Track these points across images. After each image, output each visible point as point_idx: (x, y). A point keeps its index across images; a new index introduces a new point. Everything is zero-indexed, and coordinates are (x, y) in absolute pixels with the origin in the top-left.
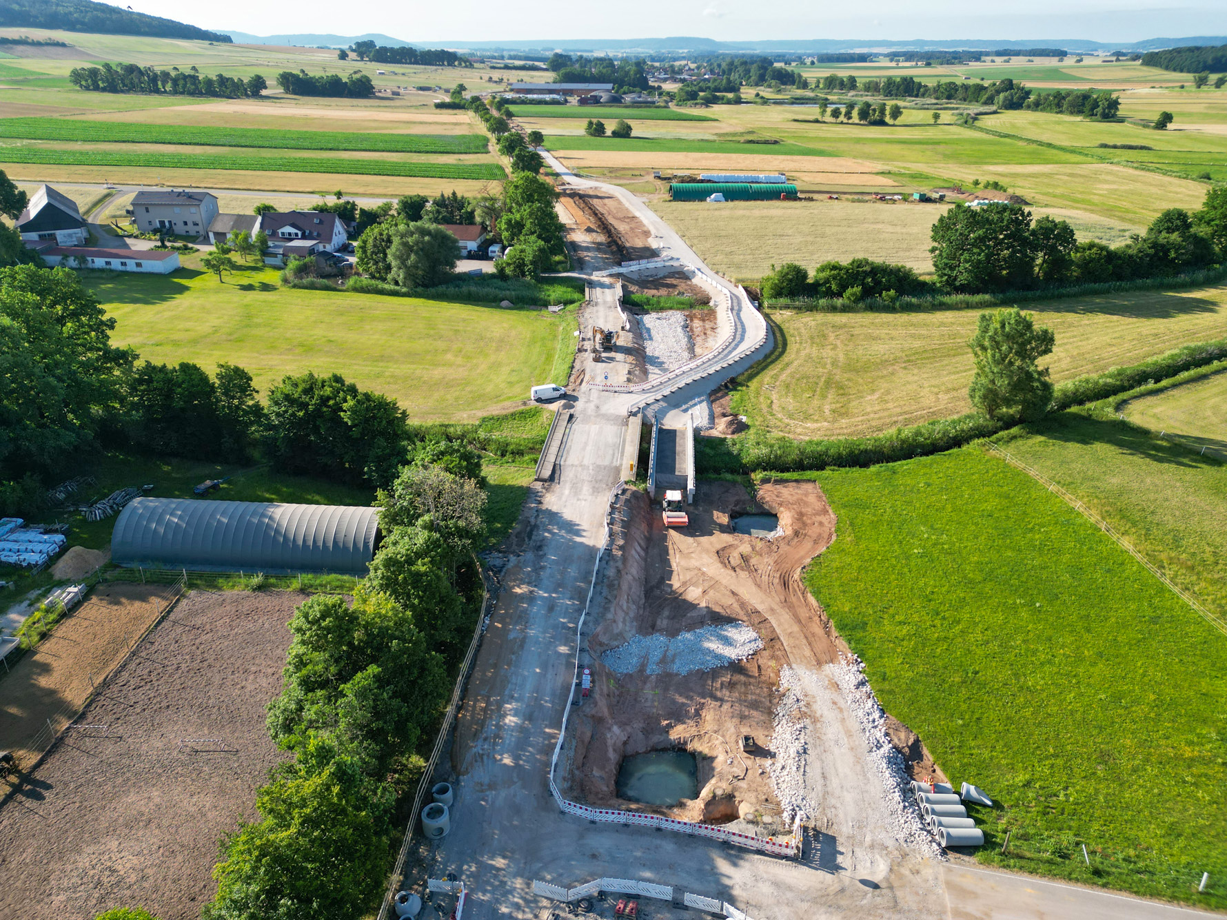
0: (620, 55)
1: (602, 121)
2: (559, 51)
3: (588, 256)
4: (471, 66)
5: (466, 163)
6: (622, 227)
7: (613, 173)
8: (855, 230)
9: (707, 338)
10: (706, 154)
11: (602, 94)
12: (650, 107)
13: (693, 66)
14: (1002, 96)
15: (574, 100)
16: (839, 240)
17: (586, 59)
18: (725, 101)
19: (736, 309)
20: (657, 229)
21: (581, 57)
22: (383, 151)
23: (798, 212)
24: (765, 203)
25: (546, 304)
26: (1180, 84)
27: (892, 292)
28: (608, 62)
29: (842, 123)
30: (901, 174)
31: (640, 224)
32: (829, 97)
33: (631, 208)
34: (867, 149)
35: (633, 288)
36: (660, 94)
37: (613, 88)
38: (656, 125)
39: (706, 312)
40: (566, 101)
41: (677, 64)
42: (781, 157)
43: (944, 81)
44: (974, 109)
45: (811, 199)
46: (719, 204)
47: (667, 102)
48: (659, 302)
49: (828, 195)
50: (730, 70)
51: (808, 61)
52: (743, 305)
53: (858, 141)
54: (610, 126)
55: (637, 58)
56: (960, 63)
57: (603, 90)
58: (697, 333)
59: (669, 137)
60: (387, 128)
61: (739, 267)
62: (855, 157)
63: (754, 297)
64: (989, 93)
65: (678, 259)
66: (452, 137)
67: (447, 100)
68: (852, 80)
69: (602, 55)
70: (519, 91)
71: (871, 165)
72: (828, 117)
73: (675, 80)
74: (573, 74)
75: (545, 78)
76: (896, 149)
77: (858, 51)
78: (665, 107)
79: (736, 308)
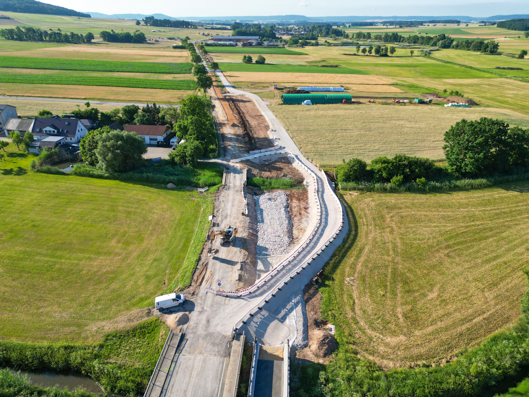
0: (265, 23)
1: (251, 55)
2: (237, 21)
3: (230, 145)
4: (196, 28)
5: (178, 79)
6: (253, 123)
7: (253, 86)
8: (388, 125)
9: (301, 218)
10: (302, 74)
11: (253, 41)
12: (276, 48)
13: (296, 28)
14: (440, 42)
15: (240, 44)
16: (380, 133)
17: (249, 25)
18: (311, 44)
19: (320, 192)
20: (273, 125)
21: (247, 24)
22: (137, 72)
23: (353, 112)
24: (334, 105)
25: (197, 186)
26: (518, 36)
27: (423, 179)
28: (259, 26)
29: (367, 55)
30: (403, 85)
31: (264, 120)
32: (359, 42)
33: (260, 109)
34: (382, 69)
35: (255, 171)
36: (281, 41)
37: (259, 38)
38: (278, 57)
39: (301, 191)
40: (236, 45)
41: (289, 27)
42: (340, 75)
43: (412, 35)
44: (427, 48)
45: (359, 103)
46: (309, 106)
47: (284, 45)
48: (270, 184)
49: (368, 100)
50: (313, 30)
51: (347, 25)
52: (325, 187)
53: (376, 65)
54: (255, 59)
55: (272, 24)
56: (415, 26)
57: (254, 40)
58: (294, 213)
59: (284, 63)
60: (145, 59)
61: (321, 154)
62: (377, 75)
63: (332, 179)
64: (434, 41)
65: (284, 148)
66: (176, 64)
67: (180, 44)
68: (369, 34)
69: (256, 22)
70: (215, 40)
71: (387, 79)
72: (360, 53)
73: (288, 34)
74: (241, 32)
75: (229, 33)
76: (396, 70)
77: (368, 21)
78: (283, 48)
79: (321, 189)
